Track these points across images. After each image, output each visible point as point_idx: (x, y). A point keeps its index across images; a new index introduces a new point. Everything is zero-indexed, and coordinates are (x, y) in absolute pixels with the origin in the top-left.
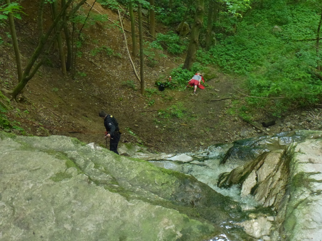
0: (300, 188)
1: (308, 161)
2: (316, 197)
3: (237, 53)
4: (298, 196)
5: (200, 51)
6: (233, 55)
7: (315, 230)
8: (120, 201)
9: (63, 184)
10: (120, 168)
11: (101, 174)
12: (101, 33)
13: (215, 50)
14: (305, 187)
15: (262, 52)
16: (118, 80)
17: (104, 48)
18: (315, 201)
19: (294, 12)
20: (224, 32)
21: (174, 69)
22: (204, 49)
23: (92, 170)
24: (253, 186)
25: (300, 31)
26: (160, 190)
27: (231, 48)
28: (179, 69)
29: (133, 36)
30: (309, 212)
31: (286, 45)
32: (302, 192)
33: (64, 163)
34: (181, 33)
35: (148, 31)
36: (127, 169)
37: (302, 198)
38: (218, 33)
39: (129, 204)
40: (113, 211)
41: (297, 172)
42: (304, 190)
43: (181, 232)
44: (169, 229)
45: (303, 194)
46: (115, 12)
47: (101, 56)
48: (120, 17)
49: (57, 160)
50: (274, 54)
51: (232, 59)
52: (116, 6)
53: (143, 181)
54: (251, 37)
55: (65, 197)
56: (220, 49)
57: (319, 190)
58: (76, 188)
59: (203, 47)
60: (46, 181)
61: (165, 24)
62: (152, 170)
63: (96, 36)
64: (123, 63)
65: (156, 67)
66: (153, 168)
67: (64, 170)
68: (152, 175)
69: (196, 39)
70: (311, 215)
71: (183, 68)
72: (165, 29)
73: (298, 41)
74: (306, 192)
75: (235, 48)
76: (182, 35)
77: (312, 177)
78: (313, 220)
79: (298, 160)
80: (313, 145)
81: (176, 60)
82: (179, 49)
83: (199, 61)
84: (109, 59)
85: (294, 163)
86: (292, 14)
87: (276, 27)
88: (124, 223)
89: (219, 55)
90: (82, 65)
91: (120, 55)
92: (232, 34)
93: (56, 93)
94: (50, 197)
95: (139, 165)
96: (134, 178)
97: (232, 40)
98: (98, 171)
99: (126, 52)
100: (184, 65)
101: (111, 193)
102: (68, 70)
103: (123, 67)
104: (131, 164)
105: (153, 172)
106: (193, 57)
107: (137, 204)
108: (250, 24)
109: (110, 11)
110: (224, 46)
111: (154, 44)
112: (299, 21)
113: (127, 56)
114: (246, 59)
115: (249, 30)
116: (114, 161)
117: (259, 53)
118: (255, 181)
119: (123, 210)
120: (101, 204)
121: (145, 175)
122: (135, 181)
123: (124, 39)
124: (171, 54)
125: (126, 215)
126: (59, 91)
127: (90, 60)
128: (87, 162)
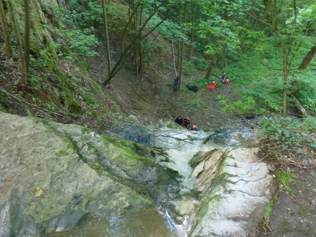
0: (219, 185)
1: (234, 164)
2: (227, 195)
3: (238, 73)
4: (215, 192)
5: (217, 70)
6: (236, 74)
7: (217, 221)
8: (94, 175)
9: (62, 159)
10: (106, 151)
11: (90, 154)
12: (160, 54)
13: (225, 70)
14: (222, 185)
15: (253, 74)
16: (166, 81)
17: (161, 62)
18: (225, 198)
19: (277, 52)
20: (232, 60)
21: (200, 78)
22: (219, 69)
23: (85, 151)
24: (200, 171)
25: (279, 64)
26: (129, 169)
27: (235, 70)
28: (202, 79)
29: (178, 57)
30: (217, 206)
31: (269, 72)
32: (219, 189)
33: (67, 145)
34: (207, 58)
35: (188, 55)
36: (111, 152)
37: (217, 193)
38: (229, 60)
39: (100, 179)
40: (88, 182)
41: (223, 172)
42: (221, 188)
43: (129, 203)
44: (121, 200)
45: (219, 191)
46: (170, 42)
47: (159, 67)
48: (173, 45)
49: (63, 142)
50: (261, 76)
51: (234, 76)
52: (171, 39)
53: (120, 162)
54: (248, 64)
55: (61, 167)
56: (229, 70)
57: (231, 190)
58: (69, 163)
59: (218, 67)
60: (52, 155)
61: (198, 52)
62: (126, 156)
63: (158, 55)
64: (171, 72)
65: (190, 76)
66: (128, 154)
67: (65, 150)
68: (126, 159)
69: (215, 62)
70: (218, 209)
71: (205, 78)
72: (197, 54)
73: (276, 70)
74: (222, 190)
75: (237, 70)
76: (207, 59)
77: (230, 179)
78: (218, 213)
79: (227, 163)
80: (243, 152)
81: (202, 73)
82: (204, 67)
83: (214, 75)
84: (163, 69)
85: (224, 165)
86: (276, 53)
87: (265, 60)
88: (93, 191)
89: (227, 73)
90: (148, 71)
91: (170, 67)
92: (237, 61)
93: (130, 85)
94: (51, 166)
95: (119, 151)
96: (113, 159)
97: (236, 65)
98: (89, 152)
99: (173, 66)
100: (206, 77)
101: (91, 169)
102: (139, 72)
103: (170, 74)
104: (114, 150)
105: (127, 157)
106: (212, 73)
107: (105, 179)
108: (250, 56)
109: (168, 41)
110: (232, 68)
111: (190, 62)
112: (279, 57)
113: (174, 68)
114: (243, 77)
115: (248, 60)
116: (104, 146)
117: (252, 75)
118: (203, 168)
119: (95, 182)
120: (83, 175)
121: (122, 158)
122: (114, 161)
123: (173, 58)
124: (199, 69)
125: (96, 186)
126: (132, 84)
127: (152, 68)
128: (84, 145)
